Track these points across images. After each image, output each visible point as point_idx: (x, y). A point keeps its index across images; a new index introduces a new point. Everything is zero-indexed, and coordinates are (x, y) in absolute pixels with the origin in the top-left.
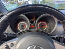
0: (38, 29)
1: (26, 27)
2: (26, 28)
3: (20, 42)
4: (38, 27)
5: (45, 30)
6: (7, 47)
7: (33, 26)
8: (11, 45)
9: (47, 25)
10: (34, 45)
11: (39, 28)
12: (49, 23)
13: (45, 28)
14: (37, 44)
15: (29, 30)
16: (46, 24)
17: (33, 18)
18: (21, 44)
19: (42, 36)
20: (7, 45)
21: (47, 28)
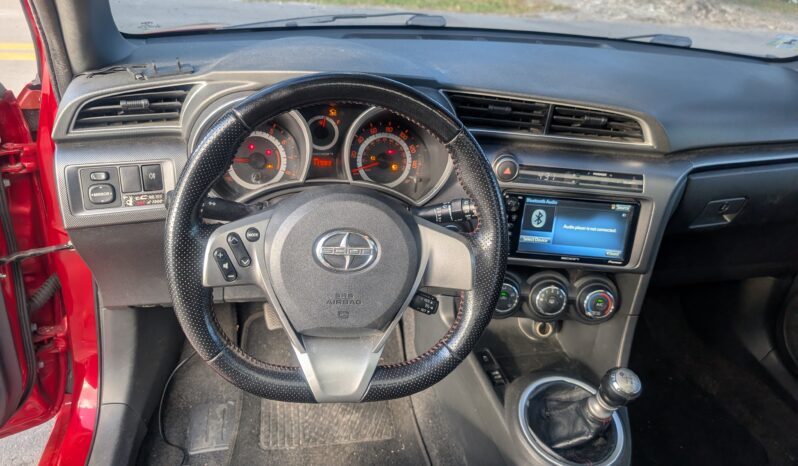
0: (357, 177)
1: (283, 167)
2: (280, 174)
3: (282, 227)
4: (360, 164)
5: (403, 183)
6: (234, 242)
7: (326, 158)
8: (249, 235)
9: (414, 157)
10: (343, 229)
11: (362, 173)
12: (425, 145)
13: (400, 172)
14: (352, 226)
15: (305, 184)
16: (404, 146)
17: (329, 107)
18: (293, 228)
19: (389, 208)
20: (234, 235)
21: (412, 172)
